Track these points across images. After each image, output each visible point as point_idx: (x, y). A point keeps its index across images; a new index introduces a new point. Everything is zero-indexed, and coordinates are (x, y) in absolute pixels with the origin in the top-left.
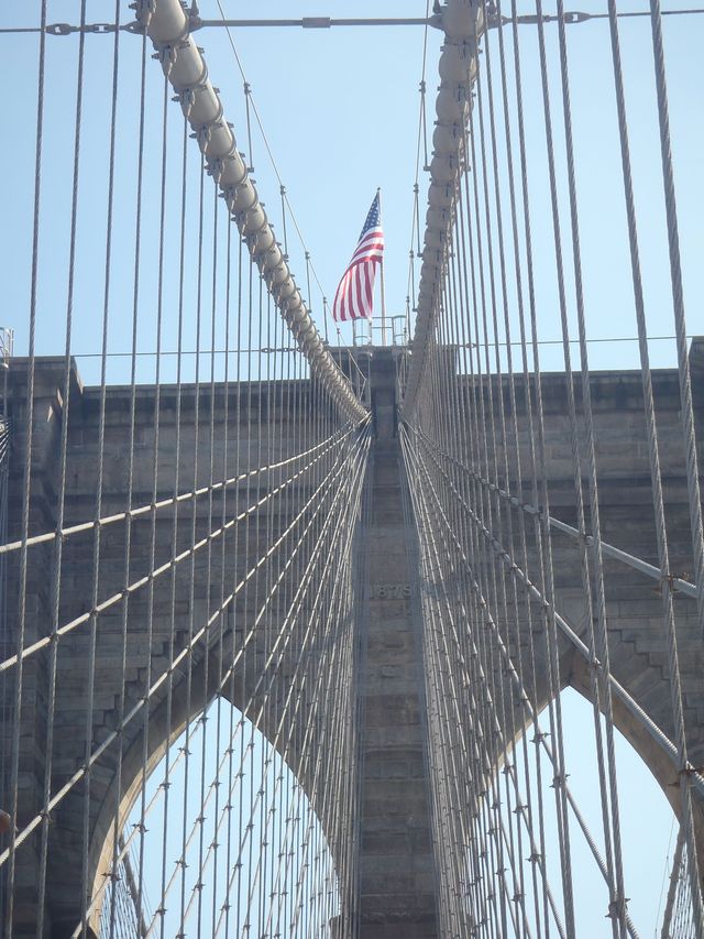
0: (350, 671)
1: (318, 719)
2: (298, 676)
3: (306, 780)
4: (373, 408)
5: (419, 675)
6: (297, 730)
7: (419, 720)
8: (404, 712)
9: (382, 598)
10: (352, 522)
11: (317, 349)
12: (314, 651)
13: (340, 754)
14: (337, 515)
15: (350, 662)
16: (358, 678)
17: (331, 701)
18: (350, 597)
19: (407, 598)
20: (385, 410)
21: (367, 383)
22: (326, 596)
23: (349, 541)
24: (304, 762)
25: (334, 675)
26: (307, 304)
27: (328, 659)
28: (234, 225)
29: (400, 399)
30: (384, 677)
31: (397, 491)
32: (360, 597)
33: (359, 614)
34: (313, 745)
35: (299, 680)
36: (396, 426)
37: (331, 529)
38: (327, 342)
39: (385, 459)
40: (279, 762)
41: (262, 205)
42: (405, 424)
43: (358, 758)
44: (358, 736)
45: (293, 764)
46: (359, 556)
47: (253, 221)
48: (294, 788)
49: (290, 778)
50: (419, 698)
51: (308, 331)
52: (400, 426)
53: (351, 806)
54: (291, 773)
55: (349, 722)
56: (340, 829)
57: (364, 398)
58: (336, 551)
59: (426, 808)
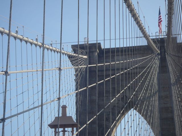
0: (158, 102)
1: (151, 111)
2: (146, 101)
3: (149, 123)
4: (160, 50)
5: (172, 102)
6: (146, 113)
7: (172, 112)
8: (169, 110)
9: (164, 88)
10: (157, 72)
11: (147, 36)
12: (149, 97)
13: (156, 118)
14: (153, 71)
15: (158, 101)
16: (159, 104)
17: (154, 108)
18: (157, 88)
19: (169, 88)
20: (163, 50)
21: (159, 45)
22: (151, 87)
23: (156, 76)
24: (148, 119)
25: (154, 102)
26: (144, 27)
27: (153, 99)
28: (130, 14)
29: (165, 47)
30: (165, 103)
31: (166, 66)
32: (159, 88)
33: (159, 91)
34: (150, 116)
35: (146, 103)
36: (165, 53)
37: (152, 73)
38: (149, 35)
39: (163, 60)
40: (142, 119)
41: (136, 10)
42: (167, 53)
43: (160, 119)
44: (160, 115)
45: (146, 119)
46: (158, 79)
47: (134, 12)
48: (146, 124)
49: (145, 122)
50: (172, 107)
51: (145, 32)
52: (166, 53)
53: (159, 129)
54: (145, 121)
55: (158, 112)
56: (157, 133)
57: (158, 48)
58: (154, 78)
59: (174, 129)
